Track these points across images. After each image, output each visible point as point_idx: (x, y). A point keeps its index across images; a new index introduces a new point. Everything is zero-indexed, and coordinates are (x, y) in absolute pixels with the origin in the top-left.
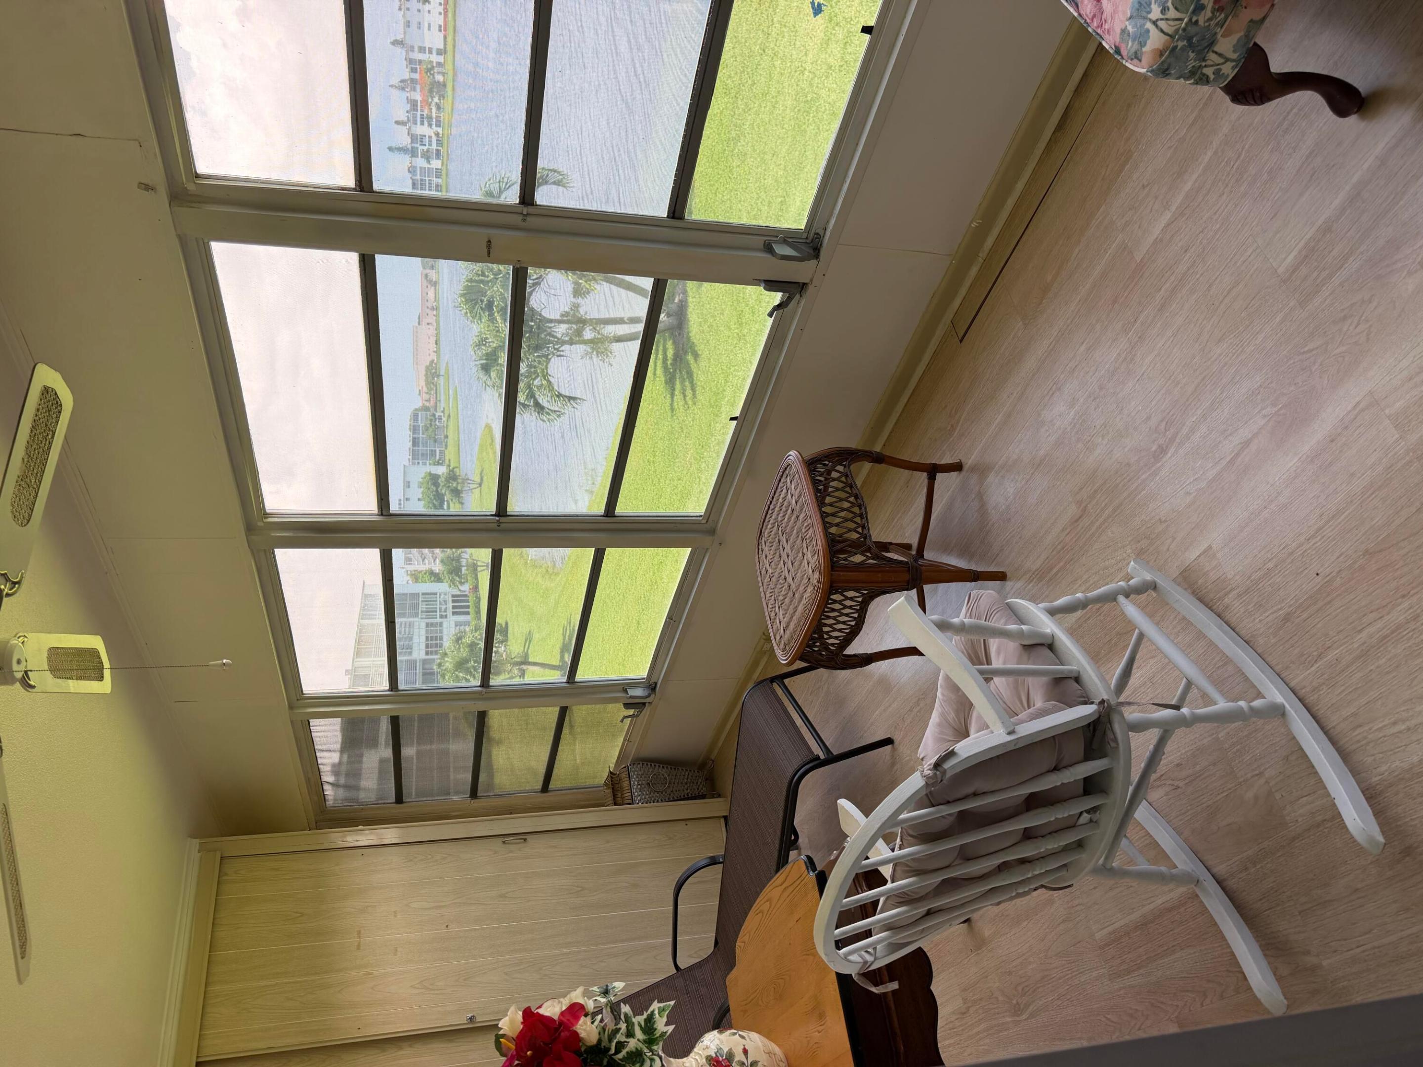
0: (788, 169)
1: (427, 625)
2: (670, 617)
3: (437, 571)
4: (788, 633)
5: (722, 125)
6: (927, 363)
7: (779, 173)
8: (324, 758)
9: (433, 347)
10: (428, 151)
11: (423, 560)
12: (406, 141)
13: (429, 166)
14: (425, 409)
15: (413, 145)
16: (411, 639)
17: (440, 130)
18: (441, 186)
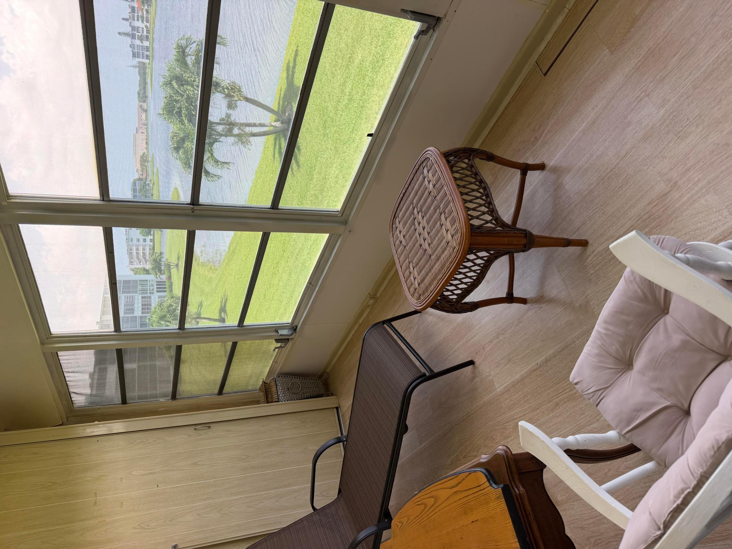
0: (354, 38)
1: (142, 298)
2: (310, 283)
3: (148, 269)
4: (422, 285)
5: (315, 14)
6: (511, 96)
7: (348, 41)
8: (71, 377)
9: (145, 146)
10: (141, 36)
11: (140, 263)
12: (129, 30)
13: (142, 45)
14: (140, 179)
15: (133, 32)
16: (133, 305)
17: (148, 24)
18: (149, 56)
